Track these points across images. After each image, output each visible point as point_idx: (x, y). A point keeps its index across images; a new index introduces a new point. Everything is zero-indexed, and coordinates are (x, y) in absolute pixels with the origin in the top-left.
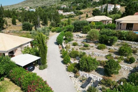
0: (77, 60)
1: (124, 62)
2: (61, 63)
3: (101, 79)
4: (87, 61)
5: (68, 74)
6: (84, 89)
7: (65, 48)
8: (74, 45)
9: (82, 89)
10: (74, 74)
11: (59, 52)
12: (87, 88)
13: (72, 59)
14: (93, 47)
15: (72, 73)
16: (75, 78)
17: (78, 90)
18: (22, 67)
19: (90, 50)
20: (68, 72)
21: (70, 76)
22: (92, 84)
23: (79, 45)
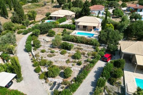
0: (46, 68)
1: (77, 64)
2: (34, 72)
3: (62, 81)
4: (52, 71)
5: (40, 81)
6: (52, 90)
7: (35, 56)
8: (43, 51)
9: (51, 91)
10: (45, 80)
11: (30, 61)
12: (54, 89)
13: (42, 68)
14: (57, 52)
15: (43, 79)
16: (46, 84)
17: (48, 92)
18: (3, 87)
19: (55, 56)
20: (41, 80)
21: (42, 82)
22: (57, 85)
23: (47, 51)
